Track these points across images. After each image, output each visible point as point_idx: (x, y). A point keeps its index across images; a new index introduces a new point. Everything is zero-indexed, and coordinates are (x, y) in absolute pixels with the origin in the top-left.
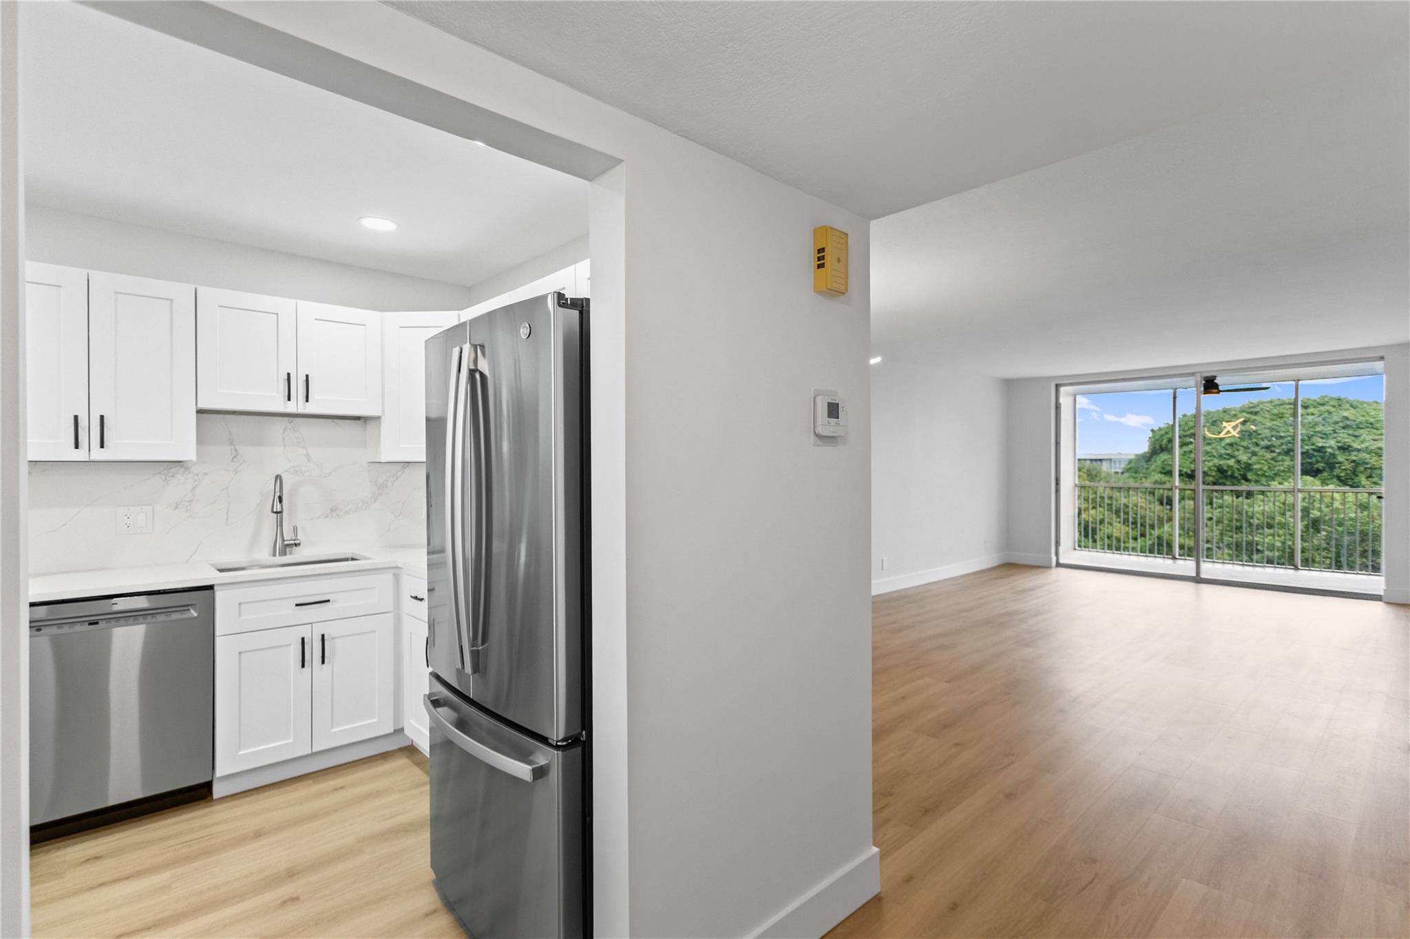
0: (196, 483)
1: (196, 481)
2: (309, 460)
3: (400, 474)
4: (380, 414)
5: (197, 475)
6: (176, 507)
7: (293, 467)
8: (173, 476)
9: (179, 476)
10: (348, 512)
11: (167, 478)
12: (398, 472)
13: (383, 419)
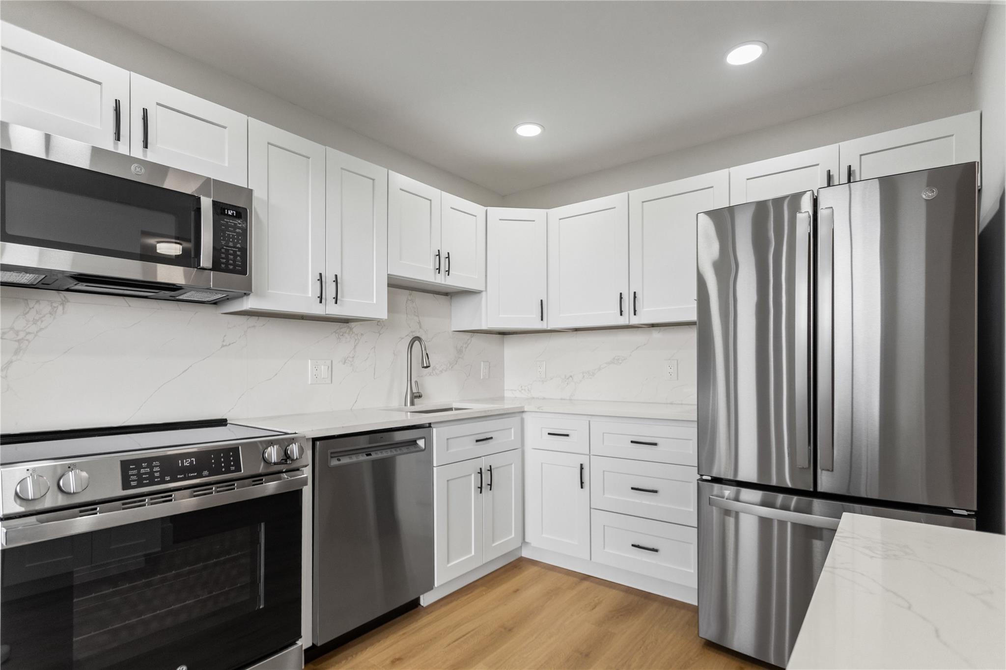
0: (357, 341)
1: (356, 340)
2: (420, 327)
3: (469, 341)
4: (482, 288)
5: (357, 335)
6: (345, 362)
7: (412, 332)
8: (342, 335)
9: (346, 335)
10: (441, 371)
11: (340, 337)
12: (468, 340)
13: (484, 294)
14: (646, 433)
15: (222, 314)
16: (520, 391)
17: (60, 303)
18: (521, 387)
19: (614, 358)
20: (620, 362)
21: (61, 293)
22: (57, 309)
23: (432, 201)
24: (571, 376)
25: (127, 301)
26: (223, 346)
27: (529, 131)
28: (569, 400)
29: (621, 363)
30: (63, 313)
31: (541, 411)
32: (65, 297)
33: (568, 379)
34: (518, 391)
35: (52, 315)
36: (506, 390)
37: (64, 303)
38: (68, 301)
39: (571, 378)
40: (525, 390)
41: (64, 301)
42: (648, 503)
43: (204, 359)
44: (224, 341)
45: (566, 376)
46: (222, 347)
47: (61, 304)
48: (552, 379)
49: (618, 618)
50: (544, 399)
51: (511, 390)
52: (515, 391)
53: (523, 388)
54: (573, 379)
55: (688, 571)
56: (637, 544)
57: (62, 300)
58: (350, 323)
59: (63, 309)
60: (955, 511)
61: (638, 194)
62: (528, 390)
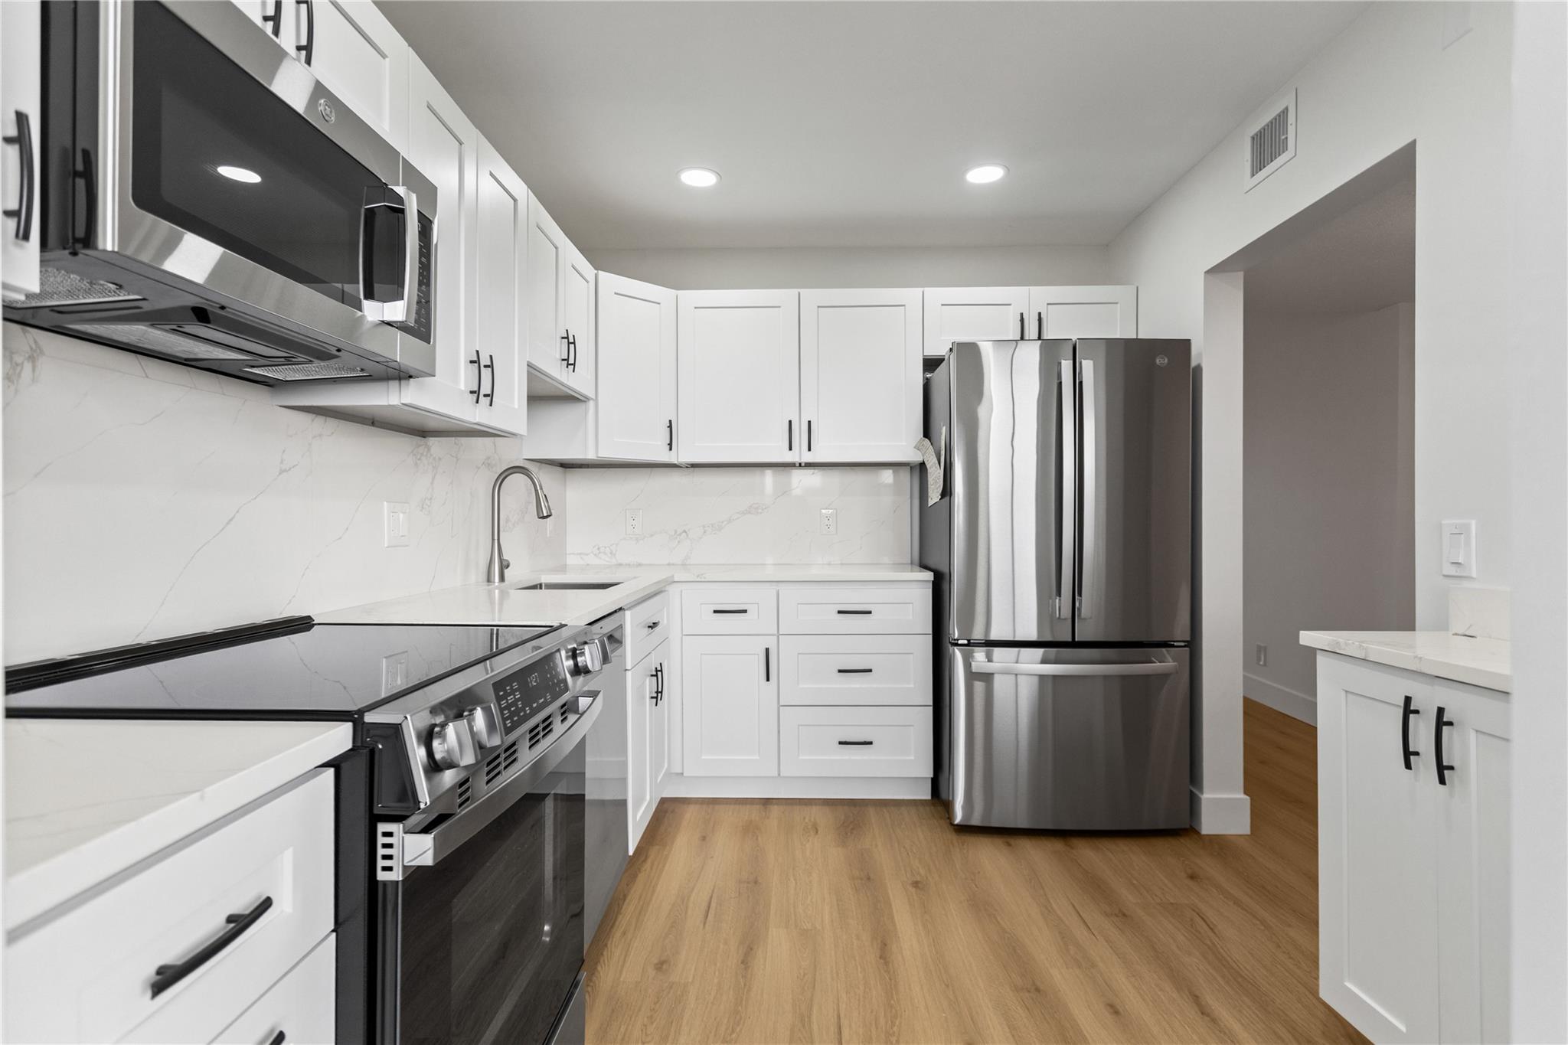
6: (422, 508)
13: (591, 404)
14: (854, 598)
15: (281, 406)
16: (595, 555)
17: (27, 355)
18: (599, 549)
19: (751, 506)
20: (760, 511)
21: (30, 332)
22: (22, 368)
23: (559, 249)
24: (685, 531)
25: (142, 364)
26: (282, 472)
27: (698, 178)
28: (682, 565)
29: (761, 513)
30: (33, 380)
31: (703, 580)
32: (36, 342)
33: (680, 535)
34: (592, 554)
35: (13, 383)
36: (569, 554)
37: (35, 355)
38: (42, 353)
39: (684, 534)
40: (605, 553)
41: (35, 351)
42: (858, 686)
43: (255, 498)
44: (282, 462)
45: (676, 531)
46: (280, 474)
47: (30, 357)
48: (652, 536)
49: (851, 833)
50: (640, 565)
51: (580, 554)
52: (587, 555)
53: (602, 550)
54: (687, 535)
55: (908, 758)
56: (843, 740)
57: (31, 349)
58: (427, 439)
59: (34, 370)
60: (1176, 644)
61: (813, 296)
62: (611, 553)
